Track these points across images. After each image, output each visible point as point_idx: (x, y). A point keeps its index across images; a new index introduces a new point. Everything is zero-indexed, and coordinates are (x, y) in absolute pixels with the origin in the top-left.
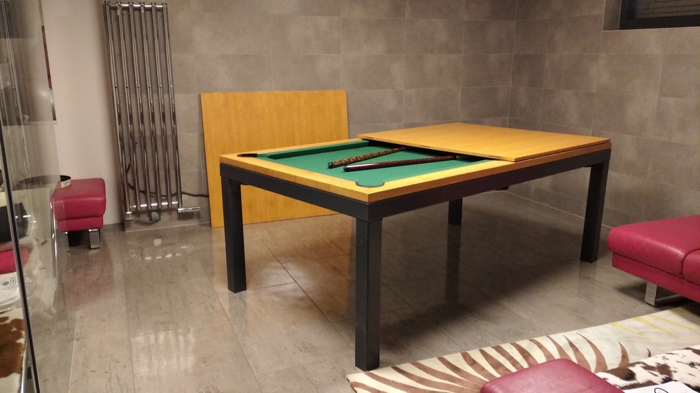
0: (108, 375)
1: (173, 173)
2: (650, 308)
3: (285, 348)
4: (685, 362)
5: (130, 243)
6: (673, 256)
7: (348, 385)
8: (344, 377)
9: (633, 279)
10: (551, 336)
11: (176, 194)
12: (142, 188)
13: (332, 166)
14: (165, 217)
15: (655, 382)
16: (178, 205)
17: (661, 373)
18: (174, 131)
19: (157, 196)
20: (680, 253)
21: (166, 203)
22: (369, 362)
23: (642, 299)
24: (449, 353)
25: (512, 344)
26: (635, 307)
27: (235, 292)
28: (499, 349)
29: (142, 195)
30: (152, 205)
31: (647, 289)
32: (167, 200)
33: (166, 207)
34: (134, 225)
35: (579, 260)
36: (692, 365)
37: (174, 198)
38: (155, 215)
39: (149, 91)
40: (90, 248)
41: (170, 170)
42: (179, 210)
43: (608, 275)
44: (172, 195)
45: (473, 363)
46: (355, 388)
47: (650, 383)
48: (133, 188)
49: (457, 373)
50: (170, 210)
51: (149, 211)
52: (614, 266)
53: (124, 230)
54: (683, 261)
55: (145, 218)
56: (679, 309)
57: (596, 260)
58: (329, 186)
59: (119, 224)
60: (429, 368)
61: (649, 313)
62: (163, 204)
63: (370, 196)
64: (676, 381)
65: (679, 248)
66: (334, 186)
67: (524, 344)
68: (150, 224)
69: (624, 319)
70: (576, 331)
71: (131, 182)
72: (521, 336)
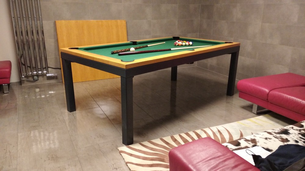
0: (5, 151)
1: (43, 58)
2: (254, 115)
3: (91, 137)
4: (263, 138)
5: (23, 90)
6: (264, 92)
7: (118, 152)
8: (117, 148)
9: (248, 103)
10: (210, 128)
11: (45, 68)
12: (29, 65)
13: (113, 53)
14: (41, 78)
15: (249, 146)
16: (47, 73)
17: (252, 143)
18: (43, 39)
19: (36, 69)
20: (267, 91)
21: (41, 72)
22: (128, 141)
23: (251, 111)
24: (165, 136)
25: (193, 132)
26: (248, 115)
27: (70, 112)
28: (187, 134)
29: (29, 68)
30: (34, 73)
31: (253, 106)
32: (41, 71)
33: (41, 74)
34: (26, 82)
35: (226, 95)
36: (266, 139)
37: (45, 69)
38: (36, 77)
39: (30, 19)
40: (4, 93)
41: (42, 56)
42: (47, 75)
43: (238, 101)
44: (43, 69)
45: (175, 140)
46: (121, 153)
47: (247, 147)
48: (24, 65)
49: (168, 145)
50: (43, 75)
51: (33, 76)
52: (240, 97)
53: (21, 85)
54: (268, 94)
55: (31, 79)
56: (267, 115)
57: (233, 95)
58: (108, 61)
59: (19, 82)
60: (156, 143)
61: (253, 117)
62: (39, 72)
63: (126, 66)
64: (258, 146)
65: (266, 89)
66: (111, 62)
67: (199, 131)
68: (34, 82)
69: (243, 120)
70: (222, 125)
71: (23, 62)
72: (197, 128)
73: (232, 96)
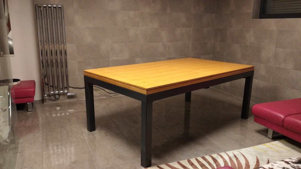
1: (65, 78)
2: (270, 140)
3: (111, 157)
4: (281, 167)
5: (46, 109)
6: (279, 118)
9: (262, 127)
10: (226, 152)
11: (67, 87)
12: (51, 85)
14: (61, 97)
16: (67, 92)
18: (66, 60)
19: (58, 88)
20: (282, 116)
22: (147, 164)
23: (266, 136)
24: (182, 160)
25: (209, 156)
26: (263, 139)
27: (91, 131)
28: (204, 158)
29: (51, 87)
30: (56, 92)
31: (269, 131)
32: (62, 90)
33: (62, 93)
34: (48, 101)
35: (240, 118)
36: (284, 168)
37: (66, 89)
38: (57, 96)
40: (28, 111)
42: (68, 94)
43: (252, 125)
45: (192, 164)
48: (48, 85)
49: (185, 168)
50: (64, 94)
51: (54, 95)
52: (255, 121)
53: (43, 103)
54: (283, 120)
55: (53, 98)
56: (282, 140)
59: (41, 100)
60: (173, 166)
61: (269, 142)
63: (147, 92)
65: (282, 114)
67: (215, 156)
68: (56, 100)
69: (258, 145)
70: (237, 150)
71: (47, 82)
72: (214, 152)
73: (247, 119)
